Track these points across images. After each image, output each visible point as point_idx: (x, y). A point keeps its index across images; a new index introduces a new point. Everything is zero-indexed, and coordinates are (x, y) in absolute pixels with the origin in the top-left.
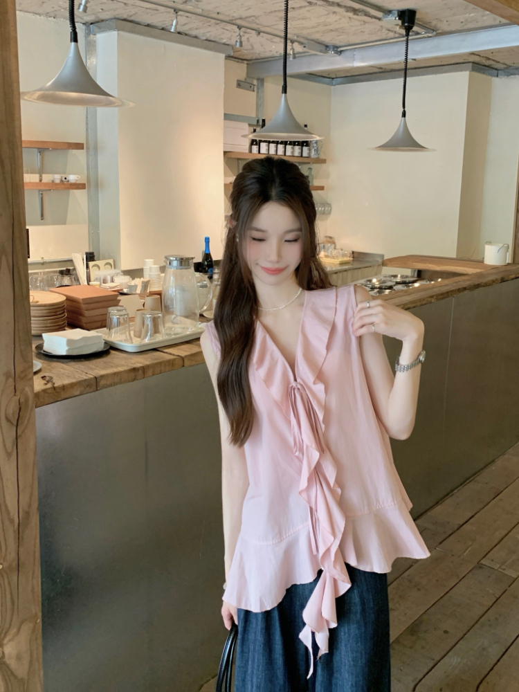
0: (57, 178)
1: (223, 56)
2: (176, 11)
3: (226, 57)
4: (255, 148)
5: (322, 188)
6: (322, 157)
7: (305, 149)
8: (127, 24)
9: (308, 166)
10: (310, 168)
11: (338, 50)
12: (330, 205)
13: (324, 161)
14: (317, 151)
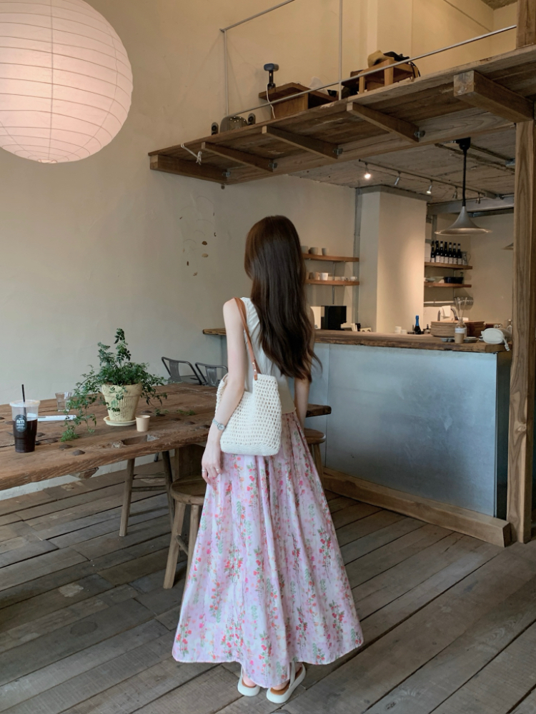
0: (343, 278)
1: (425, 202)
2: (432, 181)
3: (427, 204)
4: (433, 259)
5: (470, 286)
6: (470, 265)
7: (460, 260)
8: (387, 188)
9: (462, 271)
10: (462, 273)
11: (501, 196)
12: (472, 299)
13: (471, 268)
14: (466, 261)
